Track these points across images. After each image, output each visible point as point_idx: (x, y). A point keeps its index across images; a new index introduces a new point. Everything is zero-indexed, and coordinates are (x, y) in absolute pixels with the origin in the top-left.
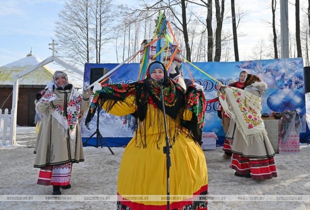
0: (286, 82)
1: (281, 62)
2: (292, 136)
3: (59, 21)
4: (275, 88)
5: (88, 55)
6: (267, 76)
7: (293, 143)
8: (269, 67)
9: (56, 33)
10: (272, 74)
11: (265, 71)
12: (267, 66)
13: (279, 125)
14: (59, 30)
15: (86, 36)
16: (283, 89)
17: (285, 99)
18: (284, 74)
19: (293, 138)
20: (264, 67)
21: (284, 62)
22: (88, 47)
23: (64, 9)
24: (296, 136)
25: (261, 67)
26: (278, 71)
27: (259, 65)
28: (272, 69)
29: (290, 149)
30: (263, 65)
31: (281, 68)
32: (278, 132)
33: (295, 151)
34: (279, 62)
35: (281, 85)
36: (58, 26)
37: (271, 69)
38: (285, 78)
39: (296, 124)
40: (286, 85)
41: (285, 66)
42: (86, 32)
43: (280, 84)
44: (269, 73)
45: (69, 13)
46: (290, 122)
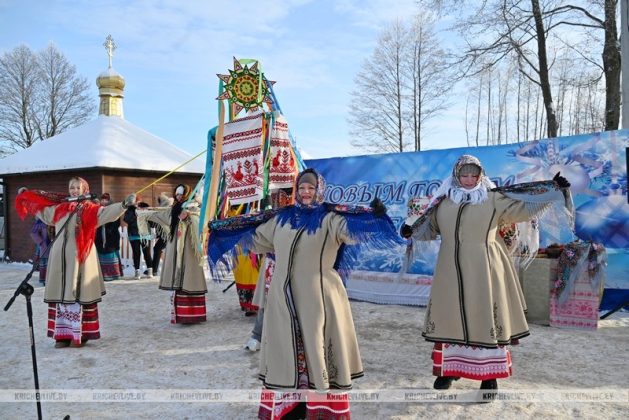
0: (615, 181)
1: (602, 139)
2: (582, 294)
3: (357, 90)
4: (589, 193)
5: (400, 140)
6: (572, 171)
7: (583, 308)
8: (576, 149)
9: (351, 110)
10: (582, 165)
11: (566, 160)
12: (571, 149)
13: (552, 269)
14: (355, 104)
15: (397, 109)
16: (607, 195)
17: (611, 216)
18: (610, 163)
19: (583, 298)
20: (563, 153)
21: (609, 139)
22: (400, 128)
23: (363, 71)
24: (589, 295)
25: (557, 151)
26: (595, 157)
27: (554, 148)
28: (582, 155)
29: (577, 320)
30: (562, 148)
31: (604, 152)
32: (548, 284)
33: (589, 325)
34: (599, 139)
35: (604, 188)
36: (354, 97)
37: (579, 156)
38: (614, 171)
39: (589, 270)
40: (615, 187)
41: (613, 147)
42: (396, 102)
43: (599, 185)
44: (576, 163)
45: (369, 76)
46: (574, 264)
